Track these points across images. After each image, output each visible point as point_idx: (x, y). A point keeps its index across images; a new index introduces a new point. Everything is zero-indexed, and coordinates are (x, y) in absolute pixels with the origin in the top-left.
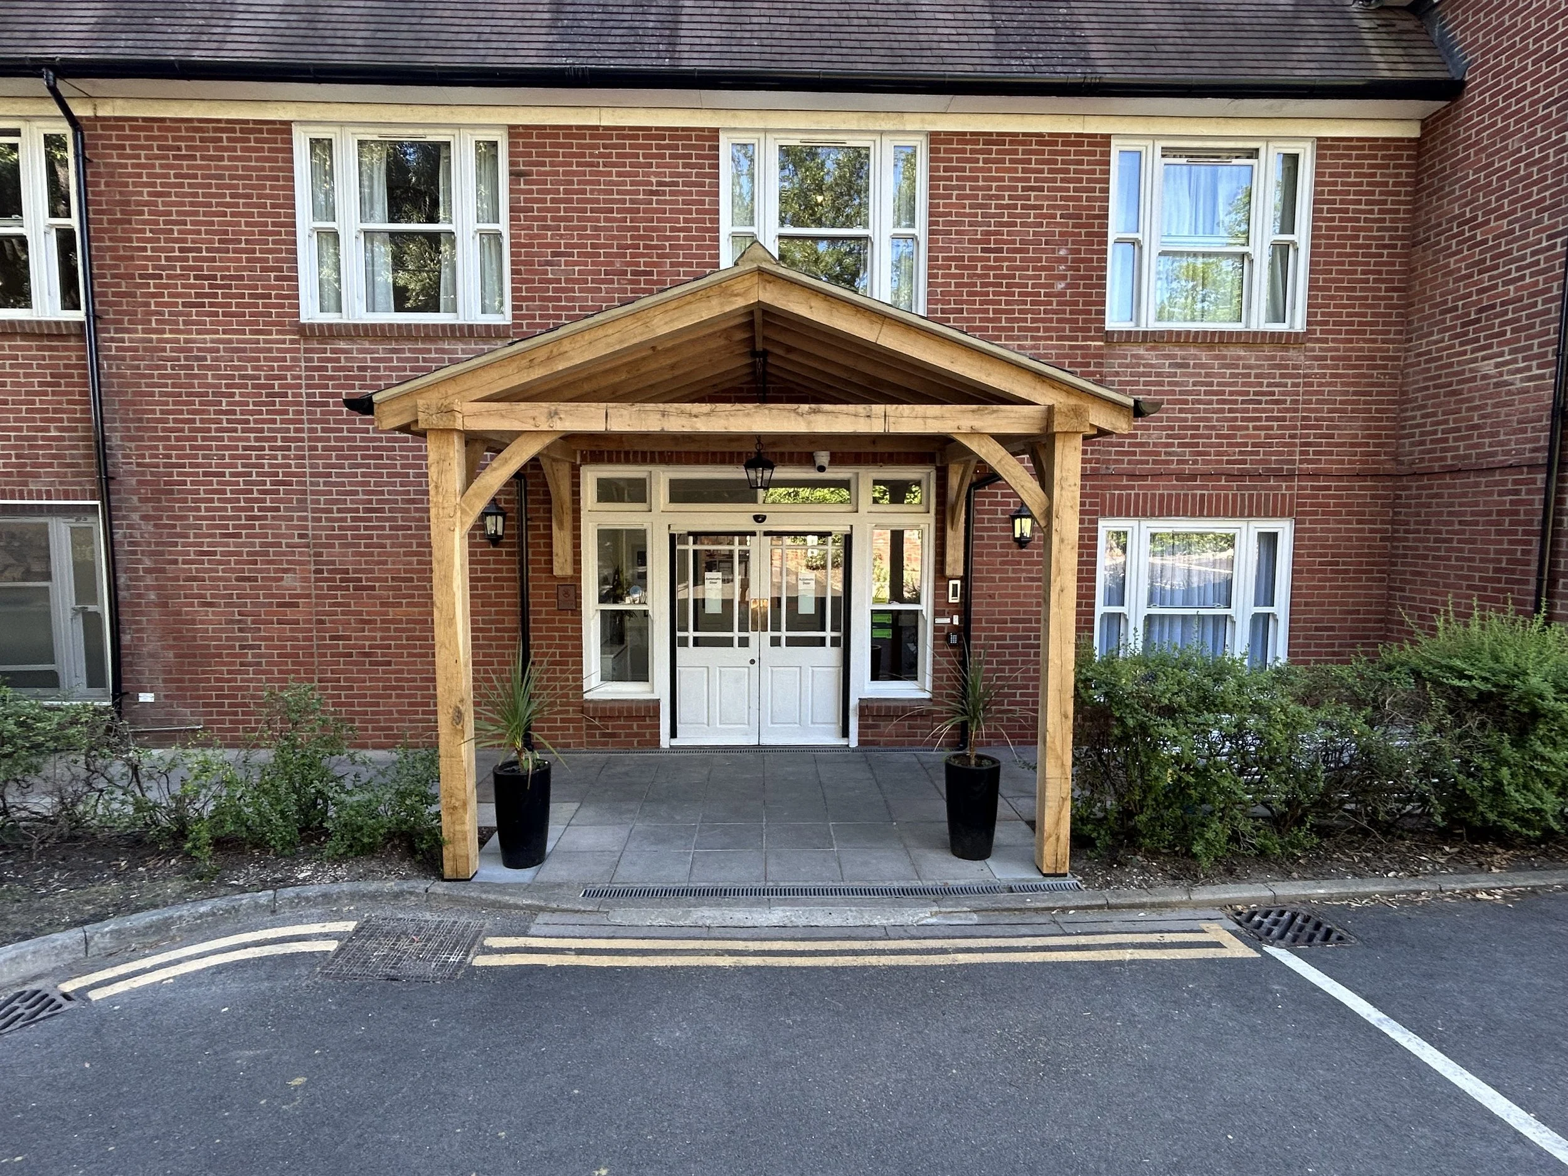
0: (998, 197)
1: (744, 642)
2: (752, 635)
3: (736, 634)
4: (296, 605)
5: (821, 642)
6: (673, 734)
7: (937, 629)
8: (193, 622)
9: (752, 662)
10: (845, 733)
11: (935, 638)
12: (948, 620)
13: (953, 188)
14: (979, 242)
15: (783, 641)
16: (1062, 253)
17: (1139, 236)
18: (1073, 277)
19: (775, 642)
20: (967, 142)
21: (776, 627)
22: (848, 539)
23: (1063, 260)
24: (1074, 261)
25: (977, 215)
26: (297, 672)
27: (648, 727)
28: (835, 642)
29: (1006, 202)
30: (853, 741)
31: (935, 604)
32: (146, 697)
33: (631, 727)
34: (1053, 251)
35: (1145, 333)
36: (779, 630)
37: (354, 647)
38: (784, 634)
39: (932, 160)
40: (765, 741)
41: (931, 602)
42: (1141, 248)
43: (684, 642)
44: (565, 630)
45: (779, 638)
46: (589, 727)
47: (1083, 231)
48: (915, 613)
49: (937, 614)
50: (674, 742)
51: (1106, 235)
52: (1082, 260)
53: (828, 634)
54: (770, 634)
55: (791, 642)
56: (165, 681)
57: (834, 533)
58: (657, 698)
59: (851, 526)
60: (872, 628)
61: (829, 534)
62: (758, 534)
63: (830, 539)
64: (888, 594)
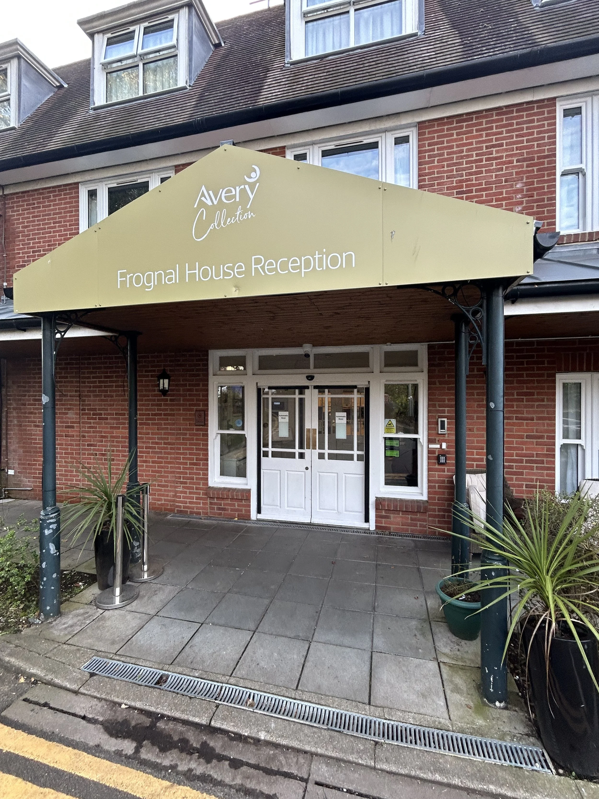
0: (467, 156)
1: (302, 456)
2: (307, 452)
3: (297, 450)
4: (73, 427)
5: (350, 458)
6: (259, 511)
7: (430, 452)
8: (31, 435)
9: (307, 468)
10: (367, 520)
11: (429, 458)
12: (438, 446)
13: (435, 156)
14: (454, 188)
15: (326, 456)
16: (519, 186)
17: (583, 166)
18: (528, 202)
19: (321, 456)
20: (444, 124)
21: (322, 447)
22: (367, 390)
23: (520, 191)
24: (528, 190)
25: (452, 171)
26: (72, 462)
27: (244, 506)
28: (359, 458)
29: (475, 158)
30: (372, 525)
31: (429, 435)
32: (11, 472)
33: (234, 505)
34: (512, 186)
35: (591, 234)
36: (324, 449)
37: (98, 450)
38: (327, 451)
39: (419, 140)
40: (316, 521)
41: (426, 433)
42: (584, 175)
43: (266, 454)
44: (199, 444)
45: (324, 454)
46: (211, 503)
47: (535, 168)
48: (415, 440)
49: (430, 441)
50: (260, 516)
51: (555, 168)
52: (535, 189)
53: (355, 452)
54: (318, 451)
55: (331, 457)
56: (19, 464)
57: (358, 386)
58: (249, 488)
59: (369, 382)
60: (385, 450)
61: (355, 387)
62: (310, 387)
63: (355, 390)
64: (395, 427)
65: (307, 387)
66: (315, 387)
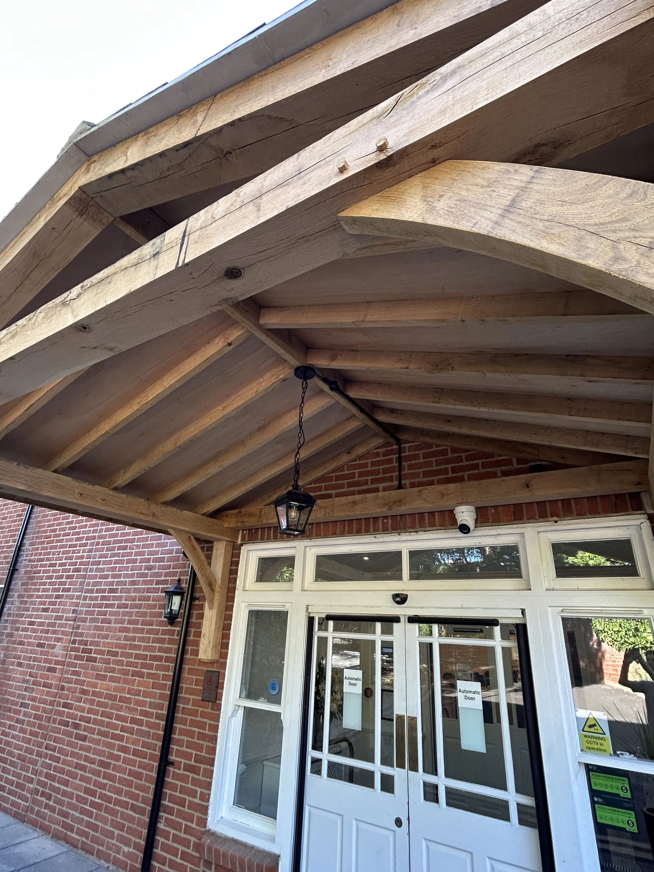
1: (388, 784)
2: (398, 774)
3: (378, 768)
4: (55, 670)
9: (399, 823)
15: (442, 795)
19: (431, 793)
21: (431, 767)
22: (523, 632)
28: (524, 816)
36: (435, 773)
38: (442, 782)
43: (316, 768)
45: (436, 787)
53: (512, 797)
54: (422, 777)
55: (452, 798)
57: (501, 621)
58: (277, 852)
59: (523, 611)
60: (593, 803)
61: (493, 622)
62: (402, 619)
63: (497, 630)
64: (608, 735)
65: (396, 619)
66: (413, 620)
